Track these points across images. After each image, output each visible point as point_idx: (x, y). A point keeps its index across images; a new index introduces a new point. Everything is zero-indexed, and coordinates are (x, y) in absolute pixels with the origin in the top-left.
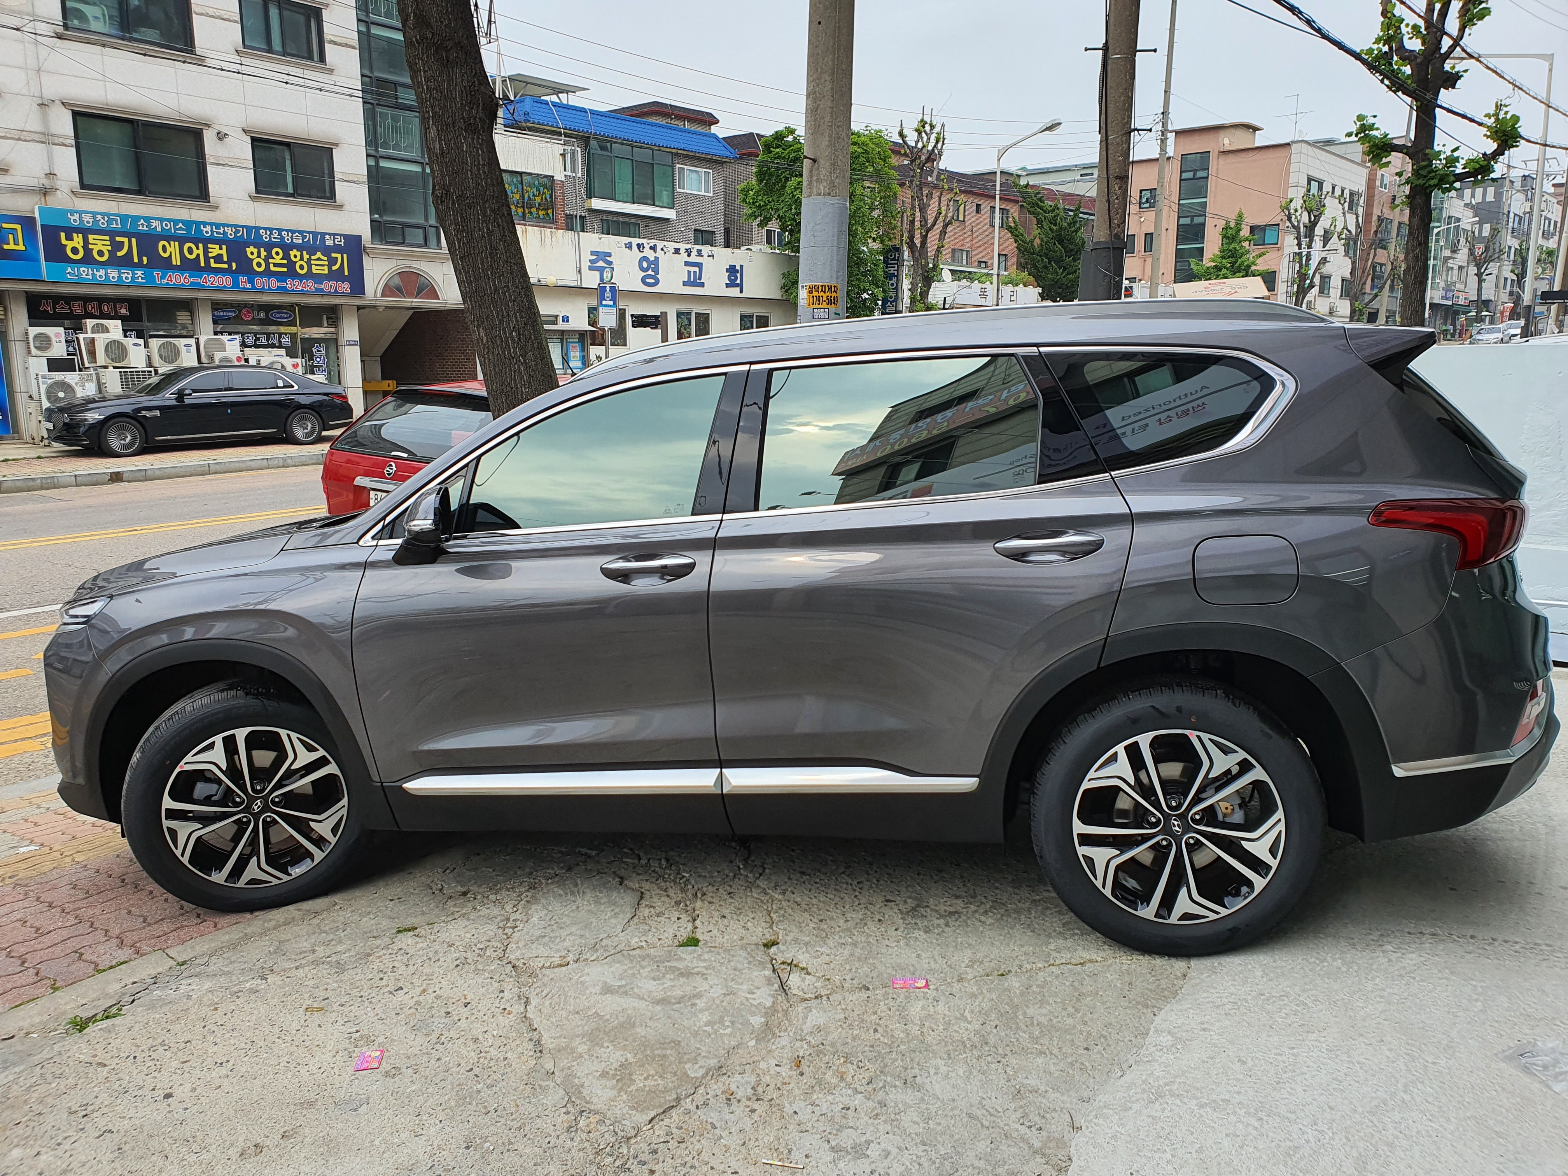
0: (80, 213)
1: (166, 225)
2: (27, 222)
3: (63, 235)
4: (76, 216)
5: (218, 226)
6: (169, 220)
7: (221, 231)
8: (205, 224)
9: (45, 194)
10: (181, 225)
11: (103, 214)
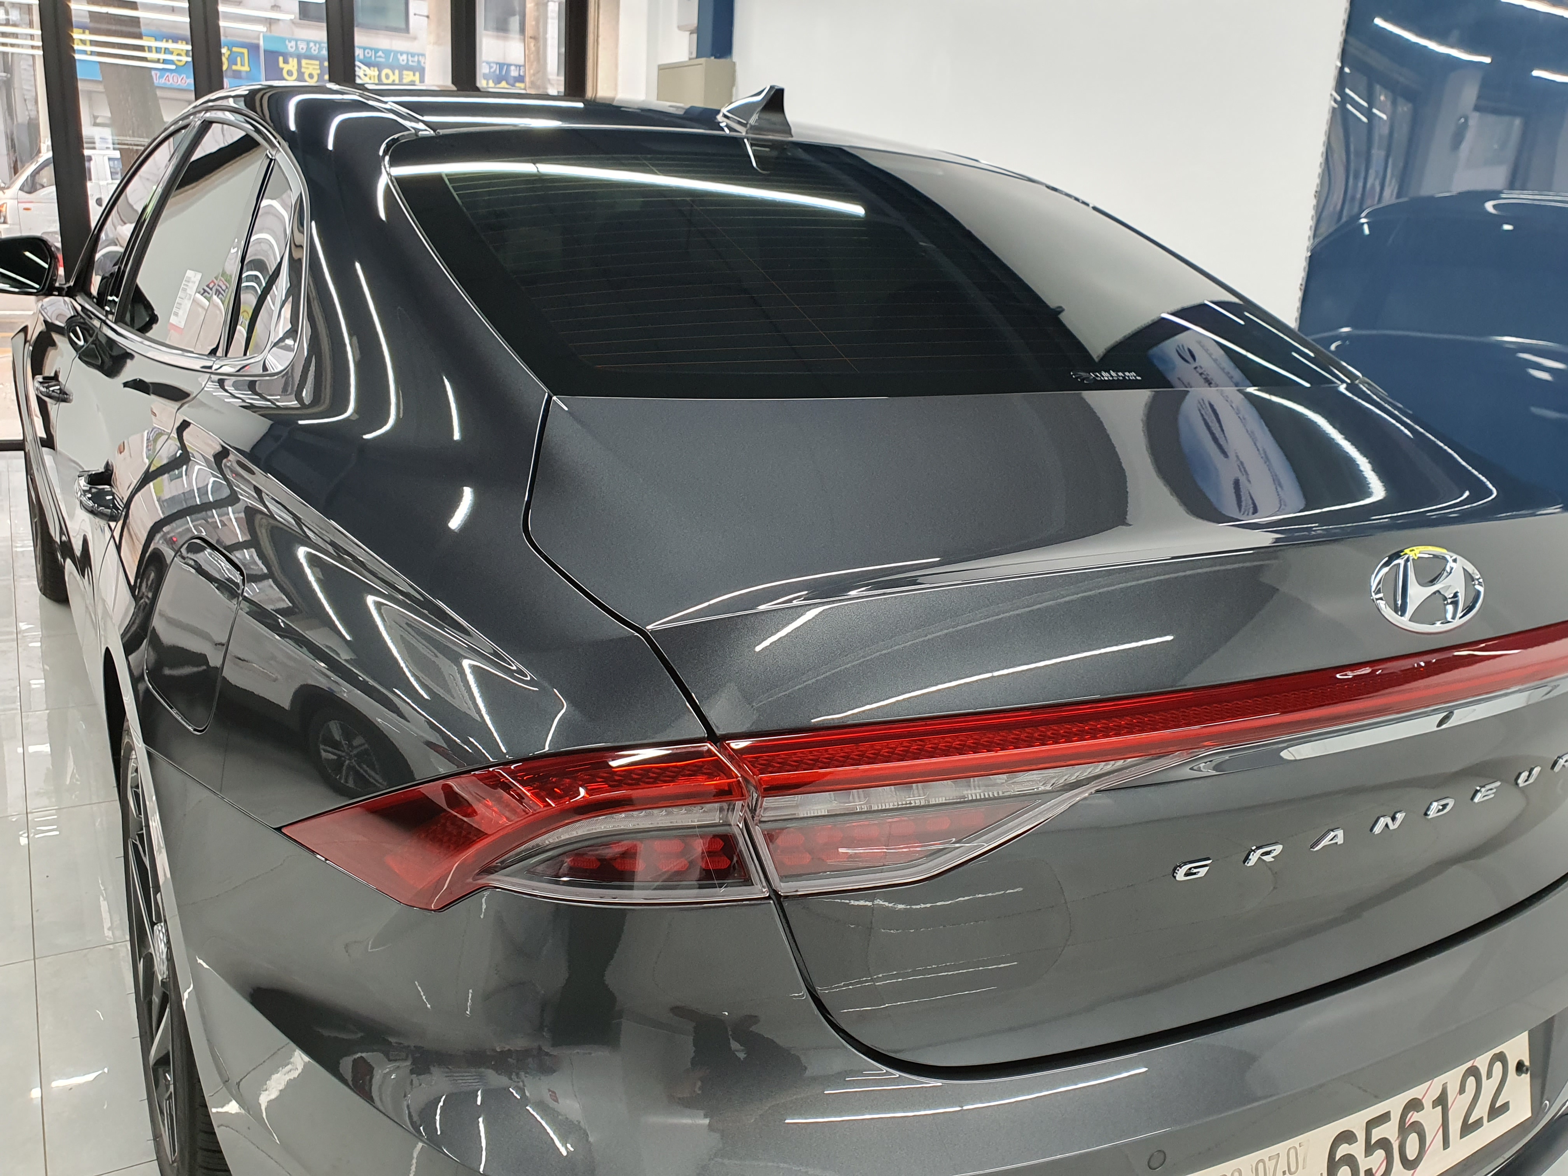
0: (297, 41)
1: (368, 53)
2: (253, 48)
3: (281, 59)
4: (293, 43)
5: (413, 55)
6: (371, 49)
7: (416, 59)
8: (402, 53)
9: (270, 24)
10: (380, 53)
11: (315, 43)
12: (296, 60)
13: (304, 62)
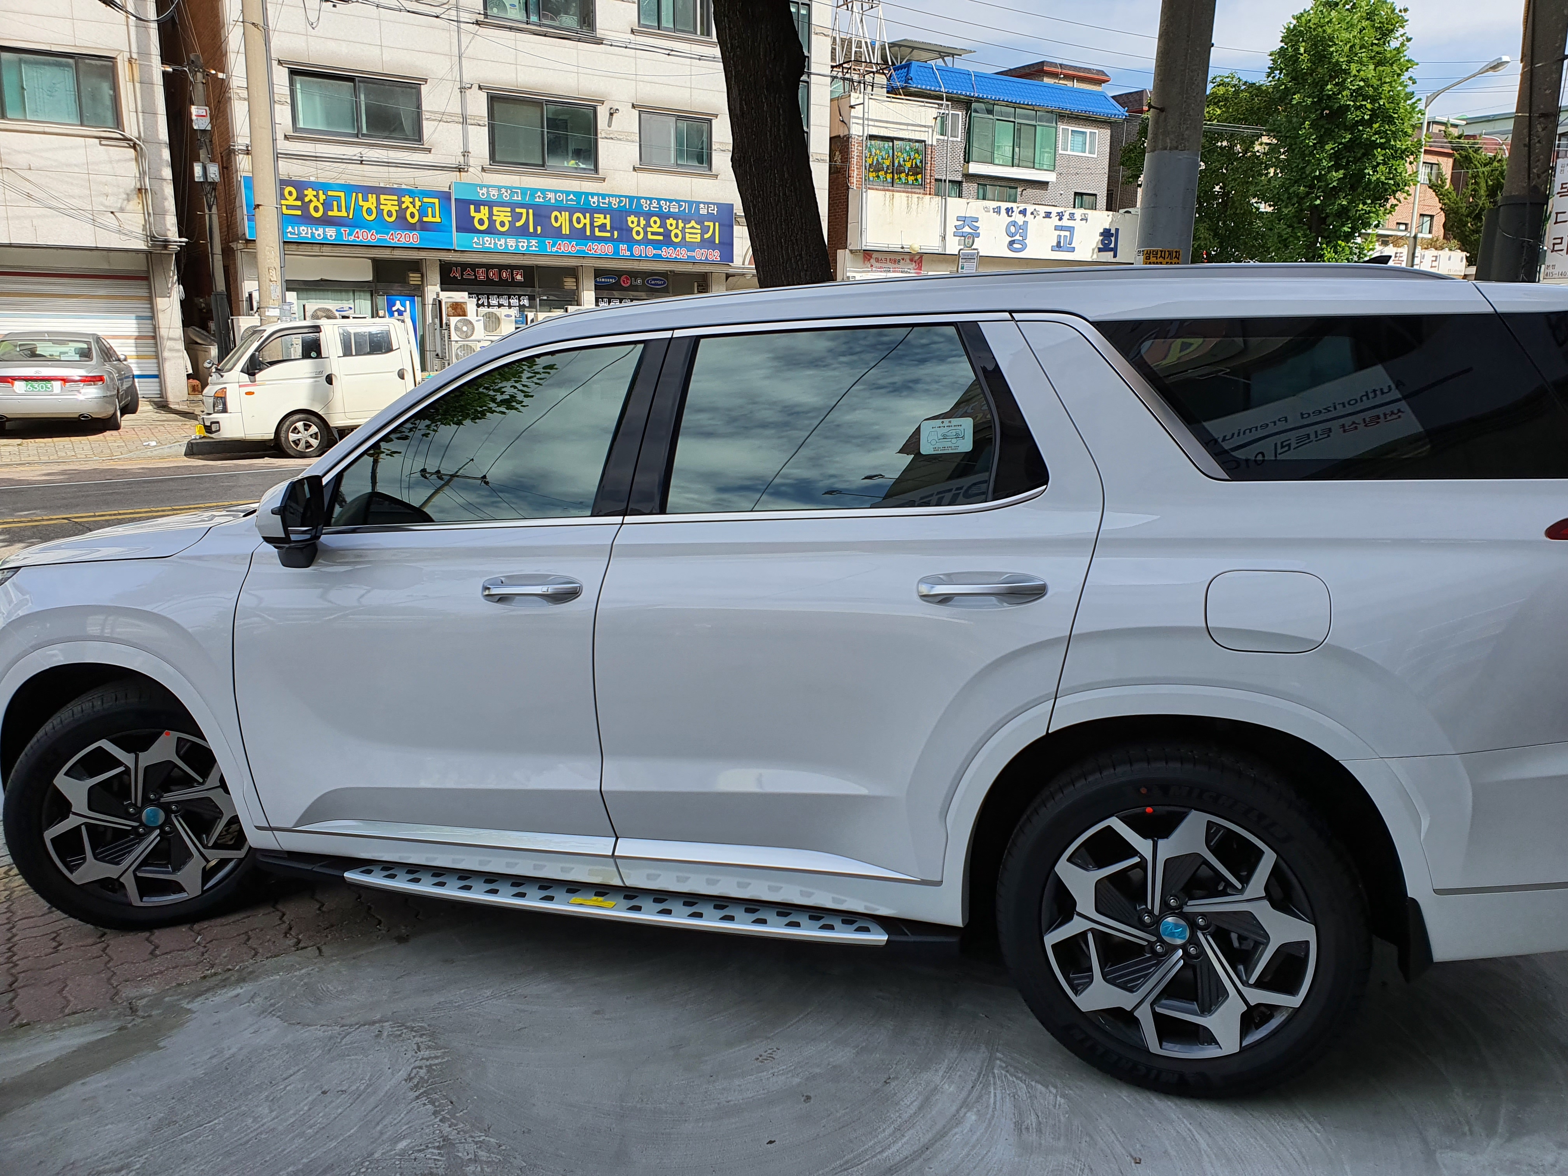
0: (488, 187)
1: (559, 196)
2: (445, 197)
3: (472, 207)
4: (485, 190)
5: (604, 196)
6: (562, 192)
7: (607, 201)
8: (593, 195)
9: (460, 171)
10: (572, 196)
11: (506, 188)
12: (487, 208)
13: (495, 209)
